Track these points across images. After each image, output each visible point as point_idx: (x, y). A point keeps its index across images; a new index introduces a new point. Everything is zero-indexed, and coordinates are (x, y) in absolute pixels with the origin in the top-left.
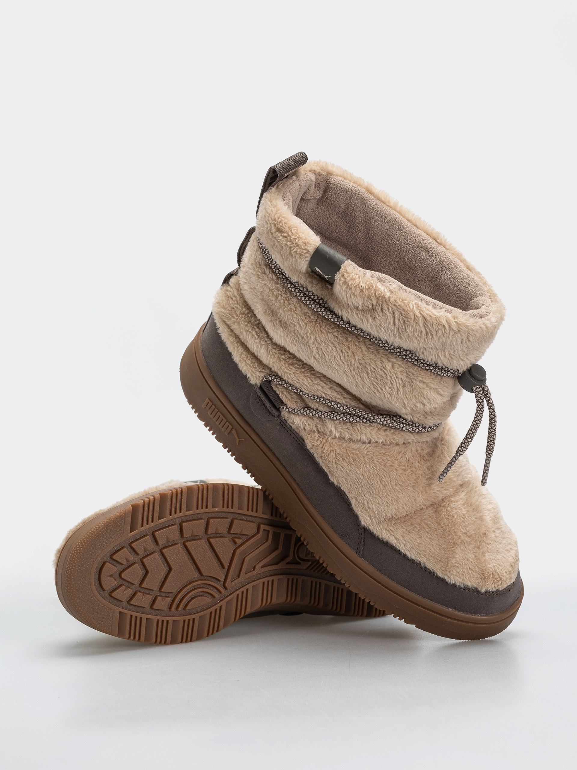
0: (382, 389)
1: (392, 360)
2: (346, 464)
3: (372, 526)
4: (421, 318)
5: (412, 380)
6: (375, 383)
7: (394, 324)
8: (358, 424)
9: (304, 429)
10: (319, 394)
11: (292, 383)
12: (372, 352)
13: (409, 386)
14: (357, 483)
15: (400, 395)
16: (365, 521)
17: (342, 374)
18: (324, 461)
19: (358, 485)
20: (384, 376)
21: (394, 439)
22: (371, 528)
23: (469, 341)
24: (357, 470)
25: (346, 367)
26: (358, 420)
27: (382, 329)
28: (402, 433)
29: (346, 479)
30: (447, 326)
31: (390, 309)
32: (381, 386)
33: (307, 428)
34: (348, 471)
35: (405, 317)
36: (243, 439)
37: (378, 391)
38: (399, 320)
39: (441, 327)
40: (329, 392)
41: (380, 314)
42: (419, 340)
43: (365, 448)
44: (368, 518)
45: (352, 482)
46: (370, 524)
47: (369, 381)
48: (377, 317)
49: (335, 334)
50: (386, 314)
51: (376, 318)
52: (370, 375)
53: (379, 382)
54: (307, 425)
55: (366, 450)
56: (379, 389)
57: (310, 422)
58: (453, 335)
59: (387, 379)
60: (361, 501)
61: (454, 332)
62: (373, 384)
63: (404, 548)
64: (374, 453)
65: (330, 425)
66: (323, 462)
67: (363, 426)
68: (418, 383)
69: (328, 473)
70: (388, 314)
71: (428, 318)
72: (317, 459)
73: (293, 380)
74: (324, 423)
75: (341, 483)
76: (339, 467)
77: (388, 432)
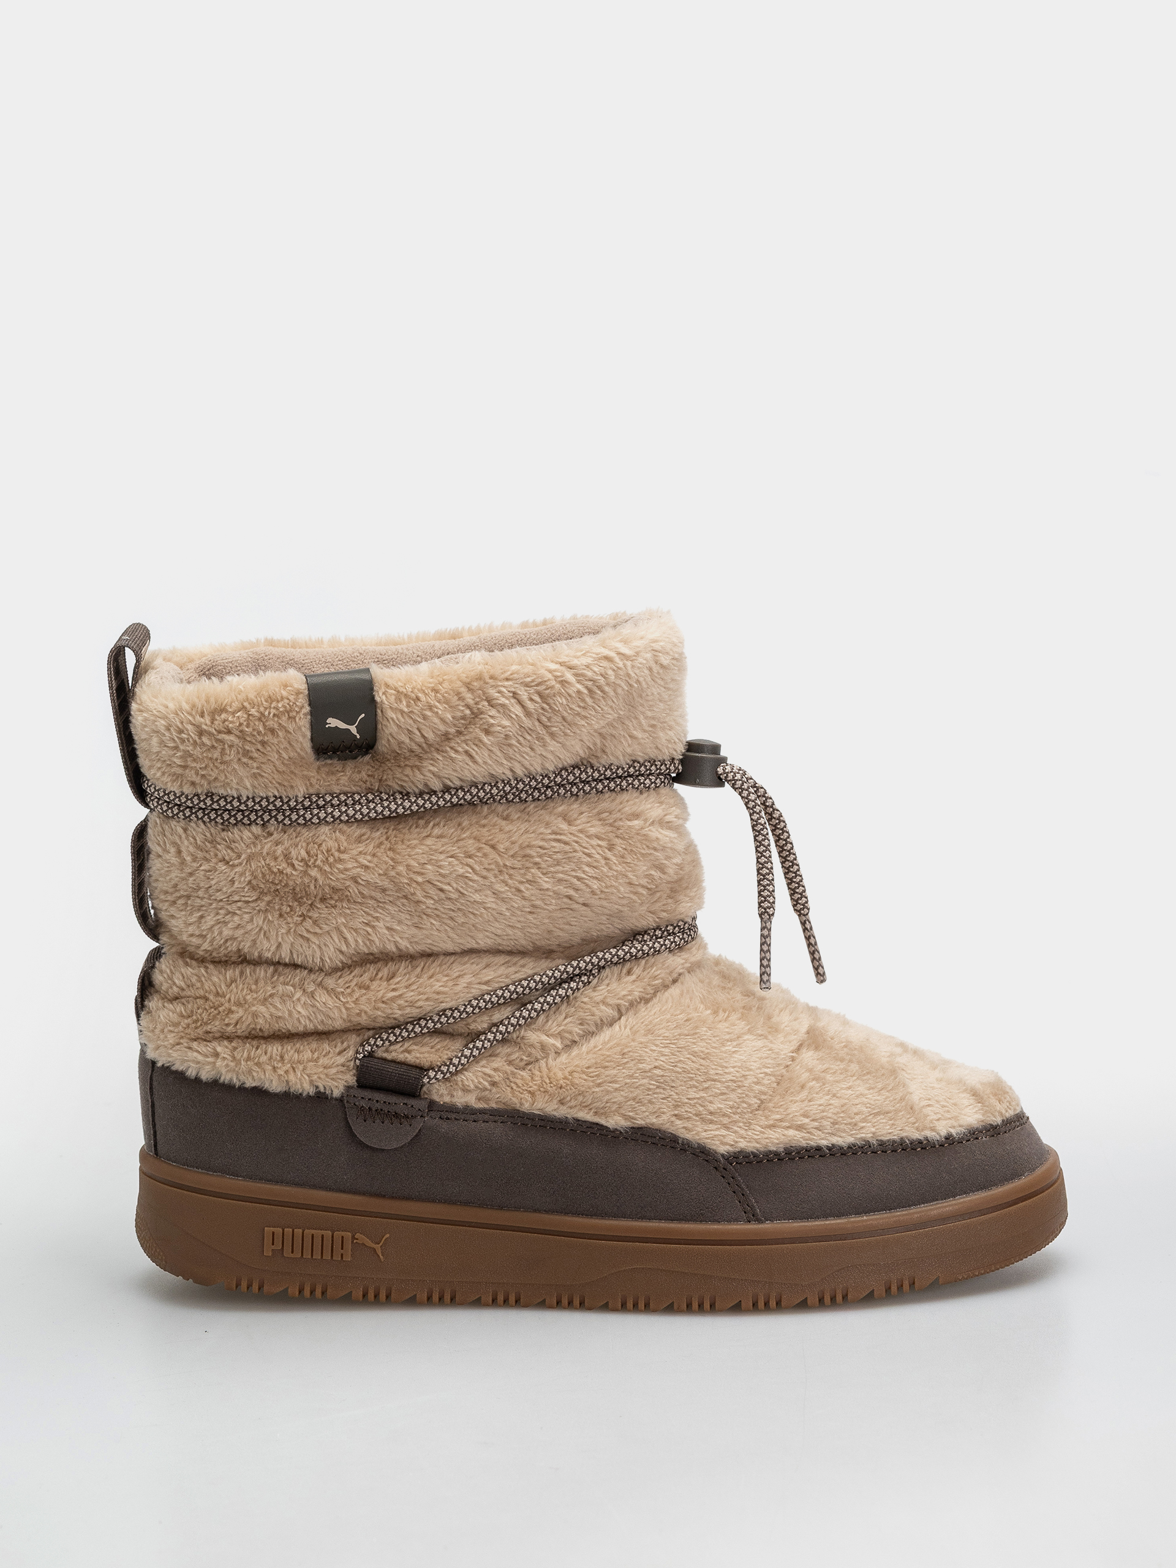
0: (579, 879)
1: (560, 809)
2: (615, 1072)
3: (742, 1140)
4: (563, 668)
5: (616, 824)
6: (561, 876)
7: (528, 714)
8: (579, 994)
9: (494, 1084)
10: (475, 992)
11: (415, 1012)
12: (518, 818)
13: (618, 841)
14: (658, 1090)
15: (614, 867)
16: (725, 1140)
17: (494, 906)
18: (573, 1103)
19: (662, 1091)
20: (567, 848)
21: (655, 978)
22: (743, 1144)
23: (662, 666)
24: (641, 1066)
25: (493, 880)
26: (573, 985)
27: (514, 742)
28: (660, 958)
29: (634, 1099)
30: (612, 654)
31: (504, 690)
32: (574, 874)
33: (497, 1077)
34: (628, 1081)
35: (537, 685)
36: (388, 1235)
37: (577, 890)
38: (531, 700)
39: (605, 663)
40: (489, 975)
41: (493, 712)
42: (586, 717)
43: (623, 1028)
44: (723, 1132)
45: (648, 1095)
46: (736, 1140)
47: (547, 879)
48: (492, 721)
49: (436, 831)
50: (503, 706)
51: (492, 725)
52: (543, 865)
53: (567, 868)
54: (492, 1073)
55: (625, 1028)
56: (575, 881)
57: (498, 1063)
58: (633, 667)
59: (575, 851)
60: (690, 1112)
61: (632, 661)
62: (560, 881)
63: (823, 1136)
64: (642, 1023)
65: (533, 1036)
66: (571, 1108)
67: (590, 990)
68: (629, 823)
69: (596, 1119)
70: (507, 702)
71: (575, 662)
72: (555, 1113)
73: (412, 1004)
74: (517, 1043)
75: (631, 1114)
76: (606, 1087)
77: (637, 971)
